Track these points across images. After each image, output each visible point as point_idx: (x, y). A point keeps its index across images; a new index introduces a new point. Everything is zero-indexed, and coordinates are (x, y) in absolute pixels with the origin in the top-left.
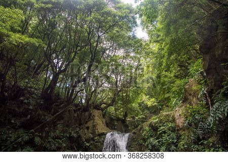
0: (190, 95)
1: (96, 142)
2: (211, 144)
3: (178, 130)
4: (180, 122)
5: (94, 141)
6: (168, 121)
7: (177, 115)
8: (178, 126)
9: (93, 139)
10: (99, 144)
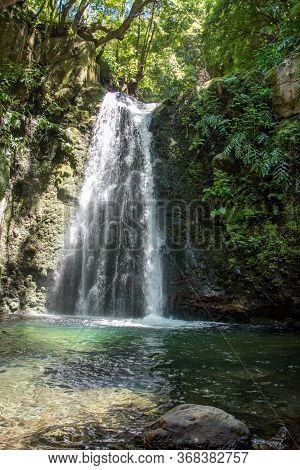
4: (289, 90)
8: (281, 98)
9: (72, 101)
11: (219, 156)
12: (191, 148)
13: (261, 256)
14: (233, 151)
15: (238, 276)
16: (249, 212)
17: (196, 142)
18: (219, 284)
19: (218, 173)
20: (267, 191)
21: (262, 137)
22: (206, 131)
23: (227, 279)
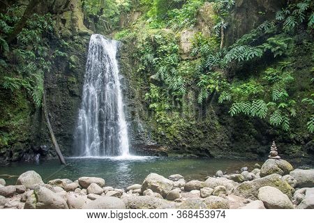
0: (203, 21)
1: (76, 43)
2: (218, 77)
3: (180, 54)
4: (186, 46)
5: (73, 40)
6: (171, 41)
7: (183, 38)
8: (182, 50)
9: (72, 38)
10: (80, 46)
11: (153, 77)
12: (138, 71)
13: (172, 126)
14: (160, 76)
15: (162, 136)
16: (167, 106)
17: (141, 68)
18: (154, 139)
19: (153, 86)
20: (175, 97)
21: (173, 70)
22: (146, 63)
23: (157, 137)
